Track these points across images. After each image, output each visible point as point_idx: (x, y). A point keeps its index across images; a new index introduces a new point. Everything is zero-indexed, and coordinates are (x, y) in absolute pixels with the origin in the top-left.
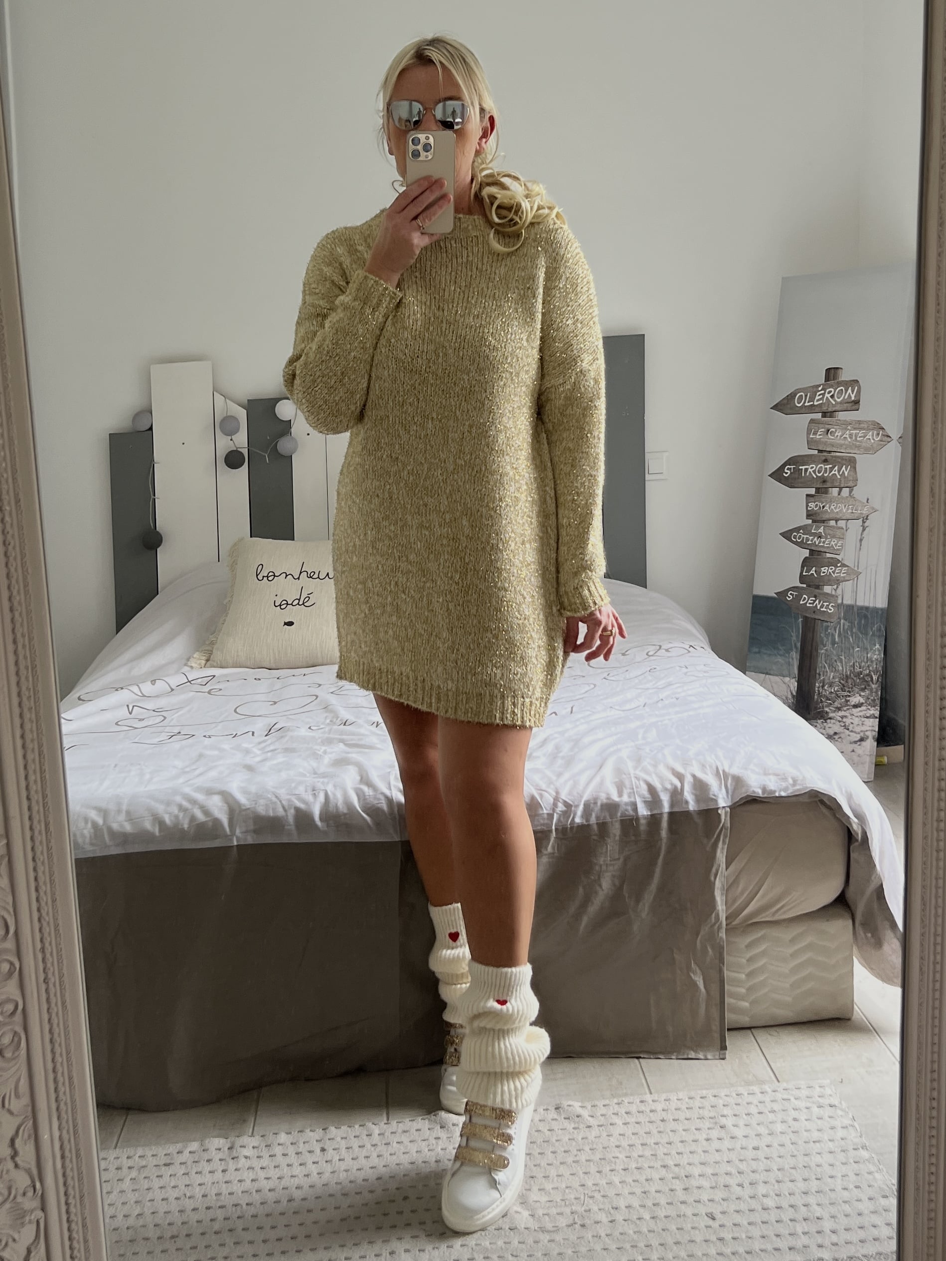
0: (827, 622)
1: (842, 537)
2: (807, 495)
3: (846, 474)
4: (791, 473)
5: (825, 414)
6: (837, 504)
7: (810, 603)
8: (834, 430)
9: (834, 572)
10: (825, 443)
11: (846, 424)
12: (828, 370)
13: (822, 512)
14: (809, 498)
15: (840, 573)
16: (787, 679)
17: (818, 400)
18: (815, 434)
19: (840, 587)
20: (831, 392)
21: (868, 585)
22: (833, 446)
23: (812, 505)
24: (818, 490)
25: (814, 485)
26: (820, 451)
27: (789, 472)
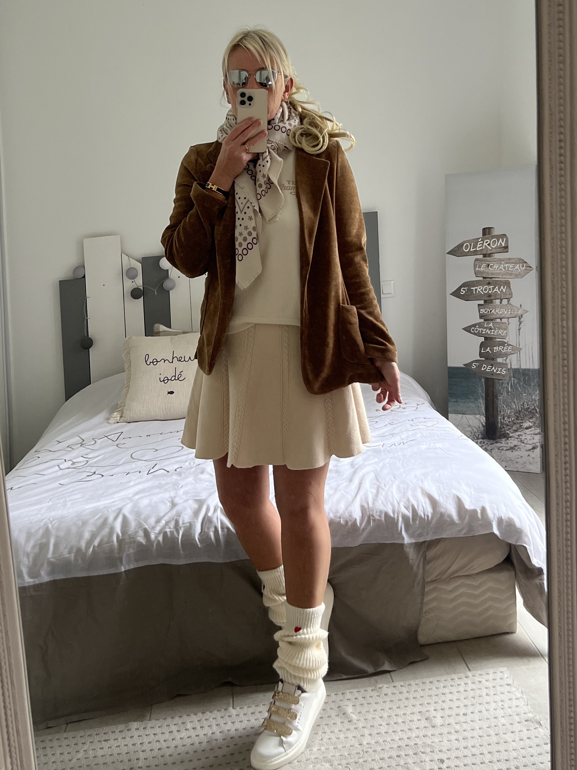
0: (502, 380)
1: (506, 328)
2: (479, 305)
3: (504, 290)
4: (466, 292)
5: (485, 256)
6: (500, 309)
7: (488, 369)
8: (492, 264)
9: (503, 349)
10: (488, 273)
11: (500, 261)
12: (484, 230)
13: (490, 315)
14: (479, 307)
15: (507, 349)
16: (478, 416)
17: (479, 247)
18: (480, 267)
19: (508, 359)
20: (488, 242)
21: (527, 357)
22: (493, 274)
23: (483, 311)
24: (485, 301)
25: (483, 298)
26: (484, 278)
27: (464, 292)
